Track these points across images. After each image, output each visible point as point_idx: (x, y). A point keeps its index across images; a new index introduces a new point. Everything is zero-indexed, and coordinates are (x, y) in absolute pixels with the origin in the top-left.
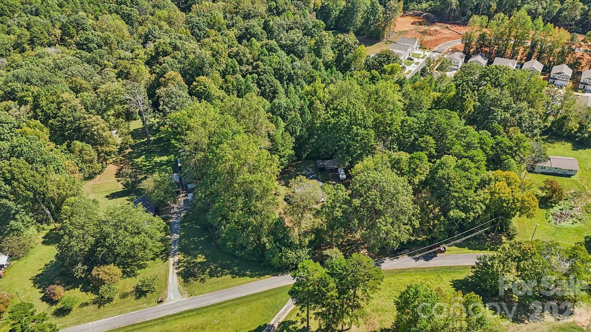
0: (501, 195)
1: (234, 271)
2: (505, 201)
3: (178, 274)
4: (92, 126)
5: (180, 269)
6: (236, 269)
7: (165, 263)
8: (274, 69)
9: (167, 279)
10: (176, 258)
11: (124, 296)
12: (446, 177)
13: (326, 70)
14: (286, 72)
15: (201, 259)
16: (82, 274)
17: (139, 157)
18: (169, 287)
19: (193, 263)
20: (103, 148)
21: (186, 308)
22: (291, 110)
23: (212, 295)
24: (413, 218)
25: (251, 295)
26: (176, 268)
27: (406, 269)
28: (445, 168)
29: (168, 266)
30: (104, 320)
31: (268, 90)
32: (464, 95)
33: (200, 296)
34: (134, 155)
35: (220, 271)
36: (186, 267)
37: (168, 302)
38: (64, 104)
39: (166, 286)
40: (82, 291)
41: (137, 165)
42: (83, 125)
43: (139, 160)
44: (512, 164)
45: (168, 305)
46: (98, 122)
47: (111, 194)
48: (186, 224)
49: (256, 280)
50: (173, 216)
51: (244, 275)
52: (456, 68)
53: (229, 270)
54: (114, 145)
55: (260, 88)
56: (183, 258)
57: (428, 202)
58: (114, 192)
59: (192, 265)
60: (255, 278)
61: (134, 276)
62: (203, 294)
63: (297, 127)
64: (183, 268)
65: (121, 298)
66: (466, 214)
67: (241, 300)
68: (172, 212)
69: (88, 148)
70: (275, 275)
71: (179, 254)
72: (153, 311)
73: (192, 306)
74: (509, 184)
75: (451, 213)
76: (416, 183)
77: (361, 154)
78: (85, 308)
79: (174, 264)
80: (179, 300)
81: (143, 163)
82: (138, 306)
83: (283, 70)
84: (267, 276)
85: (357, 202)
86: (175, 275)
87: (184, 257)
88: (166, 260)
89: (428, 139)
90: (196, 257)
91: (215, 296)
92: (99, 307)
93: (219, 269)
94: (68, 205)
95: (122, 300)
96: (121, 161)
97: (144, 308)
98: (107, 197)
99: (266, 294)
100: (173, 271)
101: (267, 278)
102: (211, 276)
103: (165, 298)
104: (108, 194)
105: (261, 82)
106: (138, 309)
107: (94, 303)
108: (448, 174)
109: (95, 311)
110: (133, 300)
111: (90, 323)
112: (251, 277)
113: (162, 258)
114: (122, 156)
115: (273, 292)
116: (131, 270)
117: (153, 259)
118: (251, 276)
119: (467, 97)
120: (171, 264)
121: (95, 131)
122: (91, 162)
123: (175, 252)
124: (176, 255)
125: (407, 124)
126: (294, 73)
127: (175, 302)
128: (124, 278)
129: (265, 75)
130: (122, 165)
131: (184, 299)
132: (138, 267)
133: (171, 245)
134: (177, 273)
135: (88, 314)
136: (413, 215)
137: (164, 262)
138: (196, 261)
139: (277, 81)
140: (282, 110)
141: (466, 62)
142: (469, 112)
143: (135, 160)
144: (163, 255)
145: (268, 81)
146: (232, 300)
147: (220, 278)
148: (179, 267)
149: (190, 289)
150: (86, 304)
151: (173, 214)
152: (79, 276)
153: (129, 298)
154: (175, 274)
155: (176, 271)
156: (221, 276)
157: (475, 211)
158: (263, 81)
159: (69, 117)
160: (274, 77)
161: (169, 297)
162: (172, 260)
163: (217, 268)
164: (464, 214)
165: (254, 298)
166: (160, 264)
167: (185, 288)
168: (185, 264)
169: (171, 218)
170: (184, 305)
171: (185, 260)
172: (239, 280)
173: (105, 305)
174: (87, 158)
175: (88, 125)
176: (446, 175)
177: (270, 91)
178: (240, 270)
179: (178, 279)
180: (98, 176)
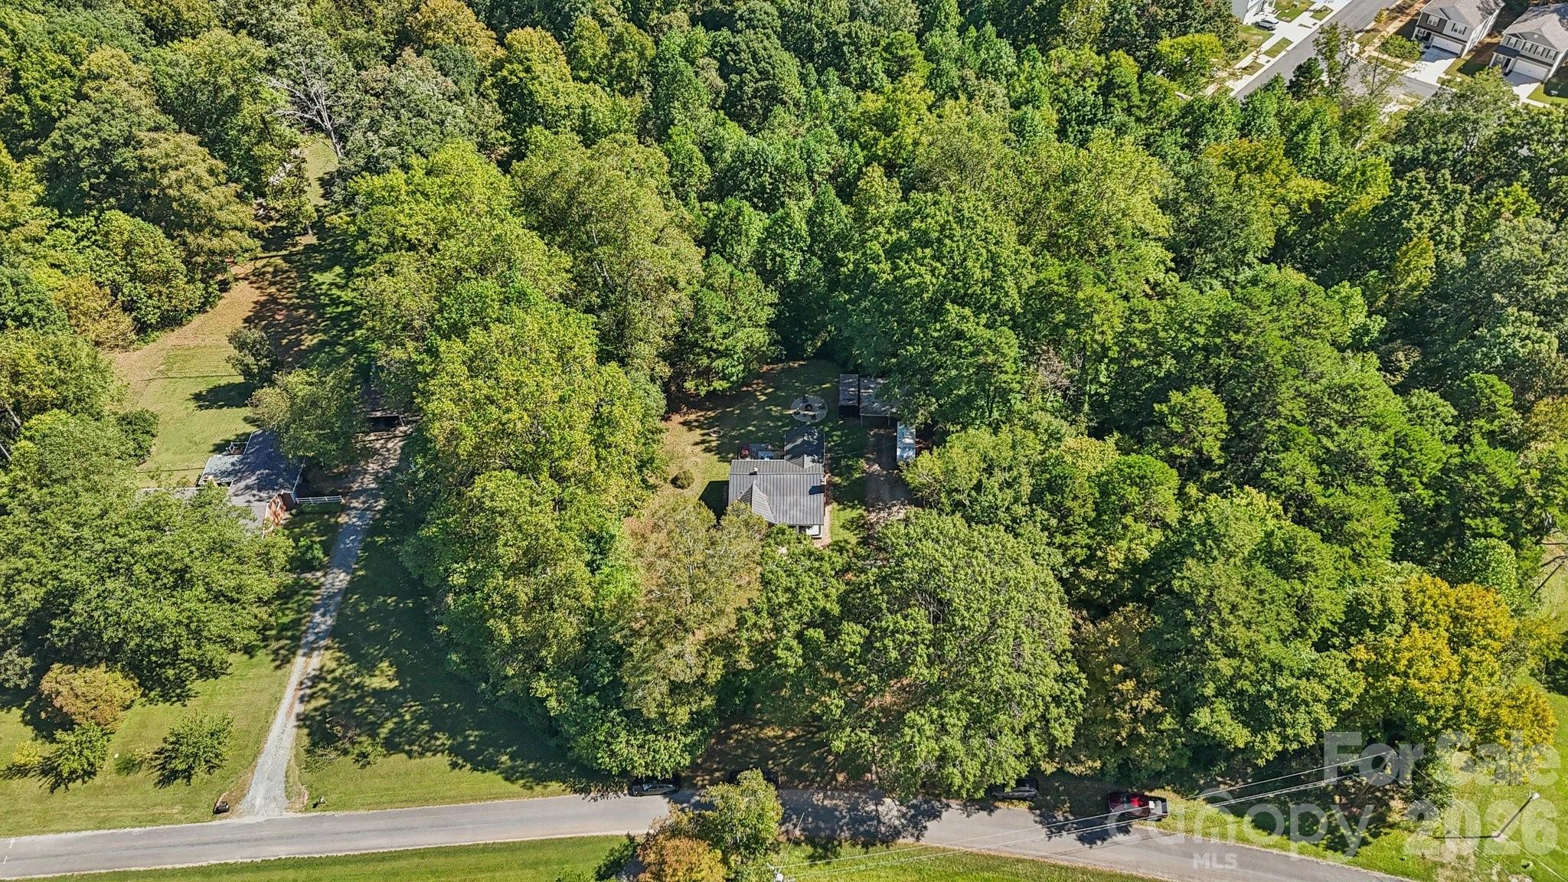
0: (1414, 683)
1: (466, 743)
2: (1422, 706)
3: (303, 720)
4: (164, 169)
5: (314, 704)
6: (473, 735)
7: (279, 672)
8: (782, 13)
9: (265, 730)
10: (315, 661)
11: (128, 766)
12: (1200, 601)
13: (962, 30)
14: (819, 27)
15: (382, 679)
16: (21, 677)
17: (330, 268)
18: (260, 760)
19: (356, 687)
20: (201, 241)
21: (282, 851)
22: (797, 178)
23: (373, 817)
24: (1054, 711)
25: (486, 849)
26: (302, 700)
27: (1005, 861)
28: (1215, 552)
29: (283, 686)
30: (51, 837)
31: (748, 91)
32: (1408, 217)
33: (339, 814)
34: (318, 258)
35: (425, 733)
36: (333, 697)
37: (239, 816)
38: (93, 84)
39: (255, 757)
40: (26, 724)
41: (316, 297)
42: (132, 165)
43: (327, 277)
44: (1499, 562)
45: (239, 827)
46: (183, 157)
47: (210, 391)
48: (380, 540)
49: (519, 796)
50: (355, 504)
51: (490, 765)
52: (1456, 47)
53: (452, 736)
54: (241, 230)
55: (724, 76)
56: (334, 665)
57: (1118, 668)
58: (223, 382)
59: (352, 694)
60: (516, 787)
61: (179, 697)
62: (350, 808)
63: (788, 254)
64: (322, 702)
65: (119, 771)
66: (1254, 733)
67: (451, 860)
68: (355, 486)
69: (152, 236)
70: (581, 791)
71: (327, 648)
72: (193, 839)
73: (304, 849)
74: (1459, 641)
75: (1203, 717)
76: (1114, 565)
77: (968, 400)
78: (16, 783)
79: (301, 683)
80: (275, 815)
81: (335, 291)
82: (157, 810)
83: (809, 19)
84: (554, 786)
85: (853, 634)
86: (293, 722)
87: (338, 659)
88: (286, 661)
89: (1201, 403)
90: (369, 666)
91: (382, 824)
92: (52, 789)
93: (425, 727)
94: (31, 439)
95: (120, 779)
96: (275, 274)
97: (171, 820)
98: (198, 397)
99: (532, 856)
100: (291, 707)
101: (552, 794)
102: (391, 746)
103: (238, 800)
104: (203, 388)
105: (730, 58)
106: (153, 821)
107: (44, 773)
108: (1212, 589)
109: (39, 800)
110: (149, 786)
111: (13, 840)
112: (506, 779)
113: (276, 652)
114: (284, 257)
115: (552, 854)
116: (177, 677)
117: (249, 650)
118: (509, 776)
119: (1420, 227)
120: (294, 680)
121: (170, 186)
122: (165, 279)
123: (319, 637)
124: (318, 649)
125: (1141, 327)
126: (849, 35)
127: (260, 819)
128: (151, 701)
129: (750, 33)
130: (273, 290)
131: (291, 815)
132: (199, 669)
133: (314, 608)
134: (298, 717)
135: (18, 807)
136: (1057, 700)
137: (278, 667)
138: (367, 681)
139: (786, 56)
140: (766, 178)
141: (1497, 28)
142: (1413, 288)
143: (316, 276)
144: (283, 642)
145: (754, 55)
146: (422, 854)
147: (417, 761)
148: (312, 696)
149: (319, 780)
150: (21, 771)
151: (356, 495)
152: (12, 684)
153: (141, 775)
154: (293, 717)
155: (299, 708)
156: (422, 755)
157: (1290, 731)
158: (737, 54)
159: (86, 137)
160: (777, 42)
161: (249, 797)
162: (303, 666)
163: (418, 720)
164: (1246, 732)
165: (491, 860)
166: (264, 671)
167: (307, 776)
168: (332, 690)
169: (345, 509)
170: (280, 839)
171: (337, 674)
172: (469, 778)
173: (71, 785)
174: (148, 266)
175: (150, 166)
176: (1205, 593)
177: (756, 90)
178: (482, 743)
179: (298, 737)
180: (197, 320)
